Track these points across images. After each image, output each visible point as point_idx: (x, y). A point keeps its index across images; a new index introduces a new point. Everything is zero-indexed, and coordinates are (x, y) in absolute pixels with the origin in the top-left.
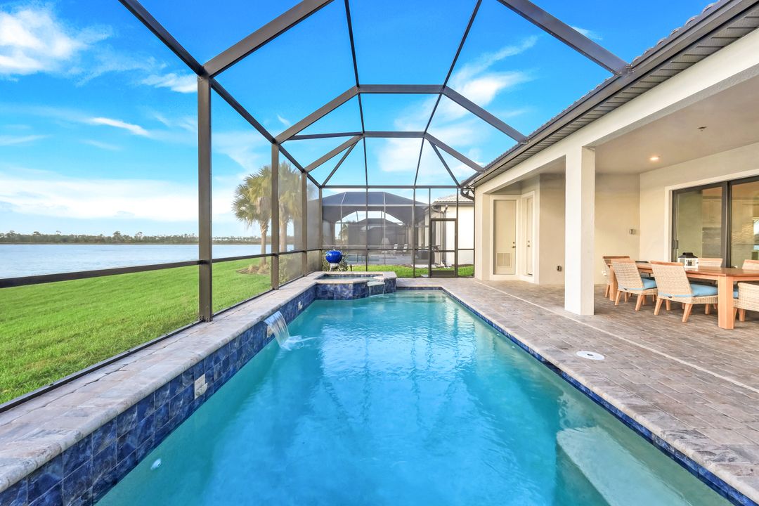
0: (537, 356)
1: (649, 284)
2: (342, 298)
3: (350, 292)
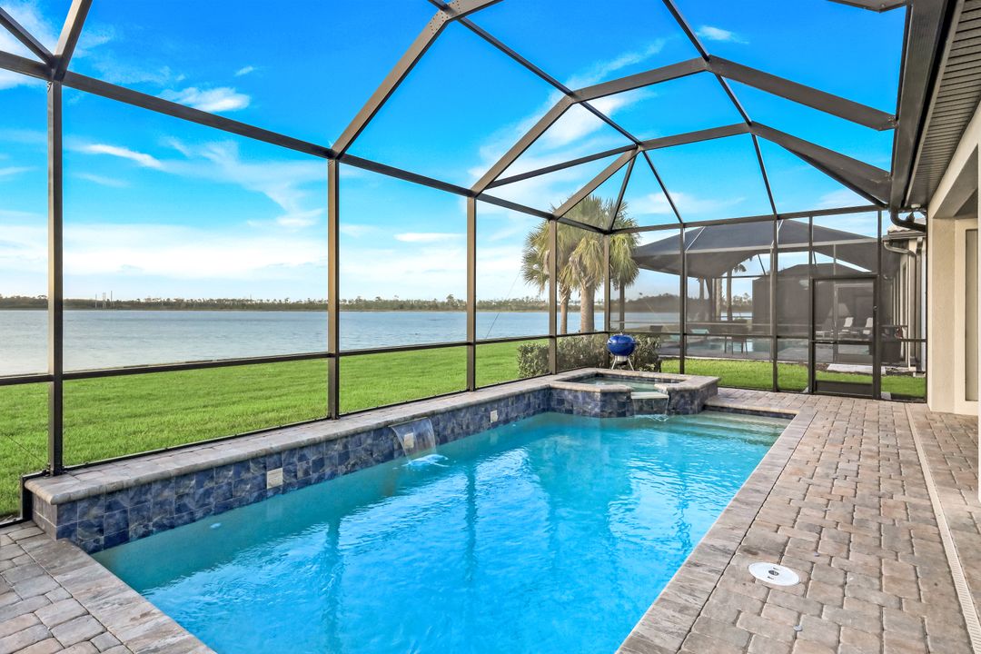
2: (584, 413)
3: (596, 405)
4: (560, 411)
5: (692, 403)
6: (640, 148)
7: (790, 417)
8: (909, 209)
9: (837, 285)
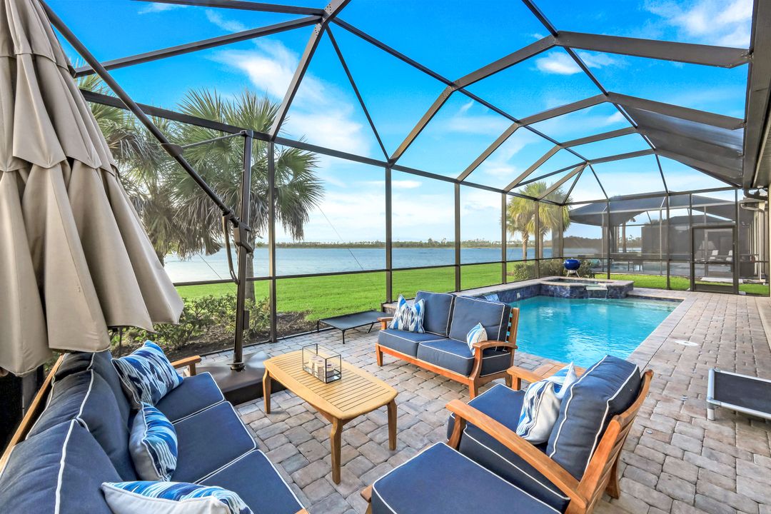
2: (561, 296)
3: (567, 293)
4: (547, 295)
5: (621, 293)
6: (588, 163)
7: (680, 301)
8: (756, 188)
9: (707, 231)
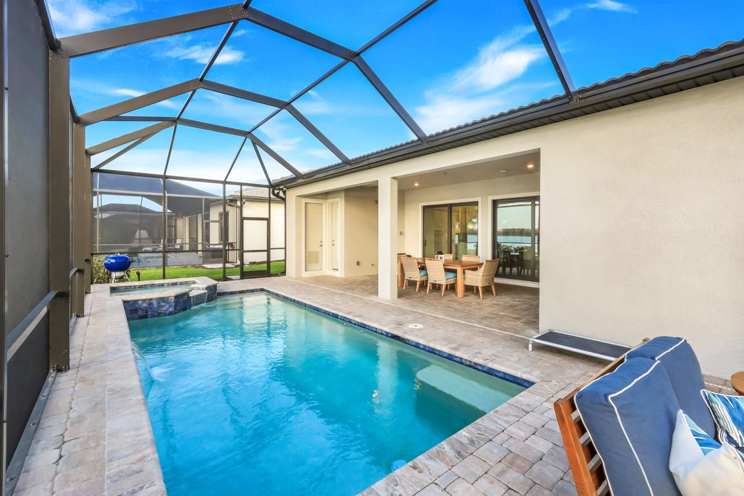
0: (385, 333)
1: (423, 273)
2: (159, 314)
3: (171, 306)
